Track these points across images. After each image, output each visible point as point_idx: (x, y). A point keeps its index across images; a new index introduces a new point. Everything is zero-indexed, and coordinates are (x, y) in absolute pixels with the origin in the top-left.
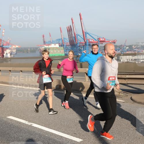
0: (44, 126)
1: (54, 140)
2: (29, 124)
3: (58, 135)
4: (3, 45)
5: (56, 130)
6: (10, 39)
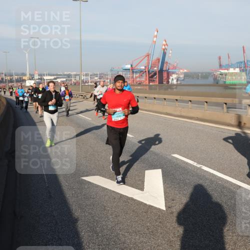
0: (217, 171)
1: (229, 189)
2: (199, 166)
4: (169, 69)
5: (233, 178)
6: (178, 62)
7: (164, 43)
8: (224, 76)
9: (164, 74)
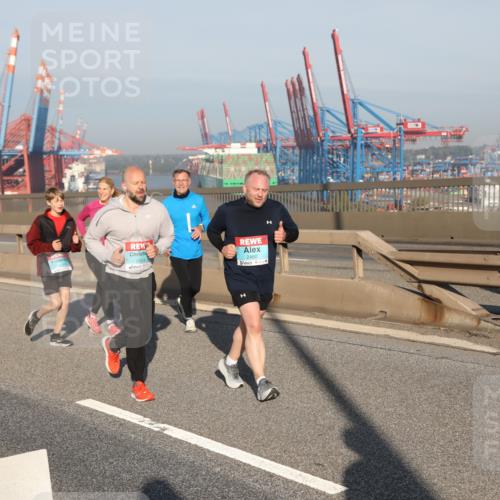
0: (209, 436)
1: (244, 486)
2: (156, 427)
3: (258, 470)
4: (60, 148)
5: (251, 451)
6: (85, 127)
7: (41, 71)
8: (217, 165)
9: (45, 162)
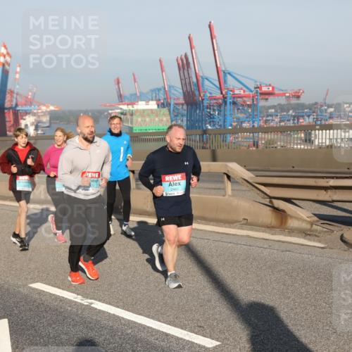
0: (123, 308)
1: (148, 343)
2: (86, 302)
3: (158, 331)
4: (17, 105)
5: (153, 318)
6: (35, 90)
7: (3, 51)
8: (129, 117)
9: (6, 115)
